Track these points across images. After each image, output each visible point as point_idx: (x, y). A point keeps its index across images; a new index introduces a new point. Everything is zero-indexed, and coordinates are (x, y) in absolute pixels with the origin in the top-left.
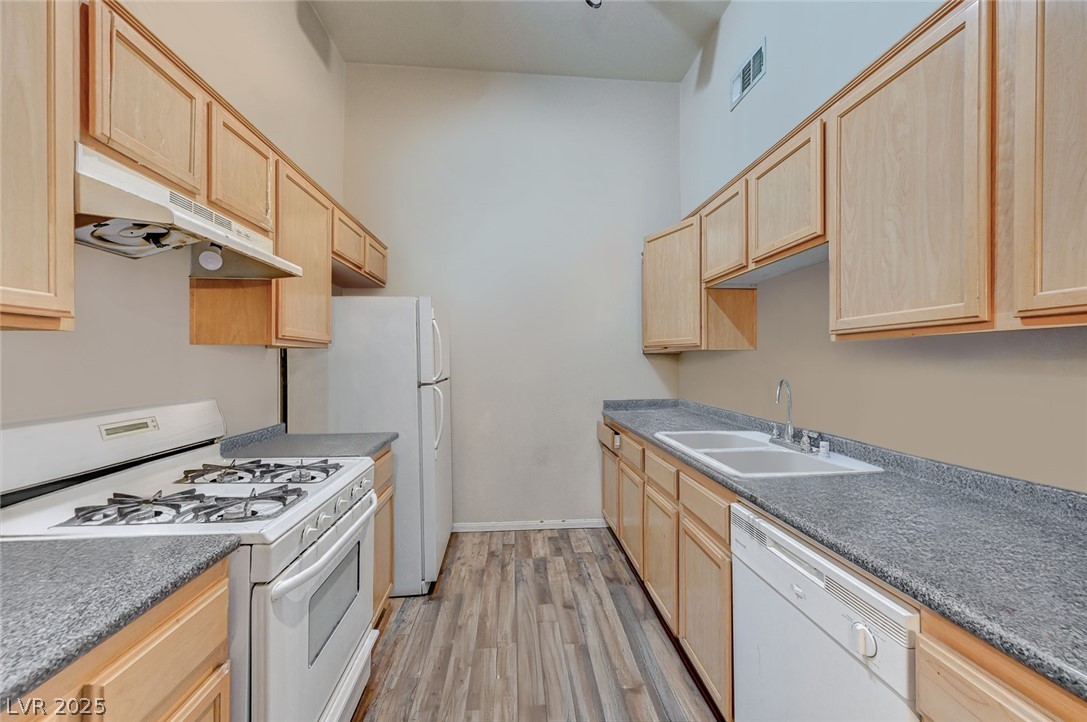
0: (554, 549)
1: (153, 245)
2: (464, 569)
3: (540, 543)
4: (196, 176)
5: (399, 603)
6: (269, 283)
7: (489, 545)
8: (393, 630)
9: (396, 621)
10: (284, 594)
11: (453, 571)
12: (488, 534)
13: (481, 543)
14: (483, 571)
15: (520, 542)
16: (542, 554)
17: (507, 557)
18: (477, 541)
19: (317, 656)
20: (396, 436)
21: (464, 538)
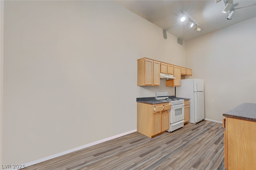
6: (173, 80)
20: (190, 99)
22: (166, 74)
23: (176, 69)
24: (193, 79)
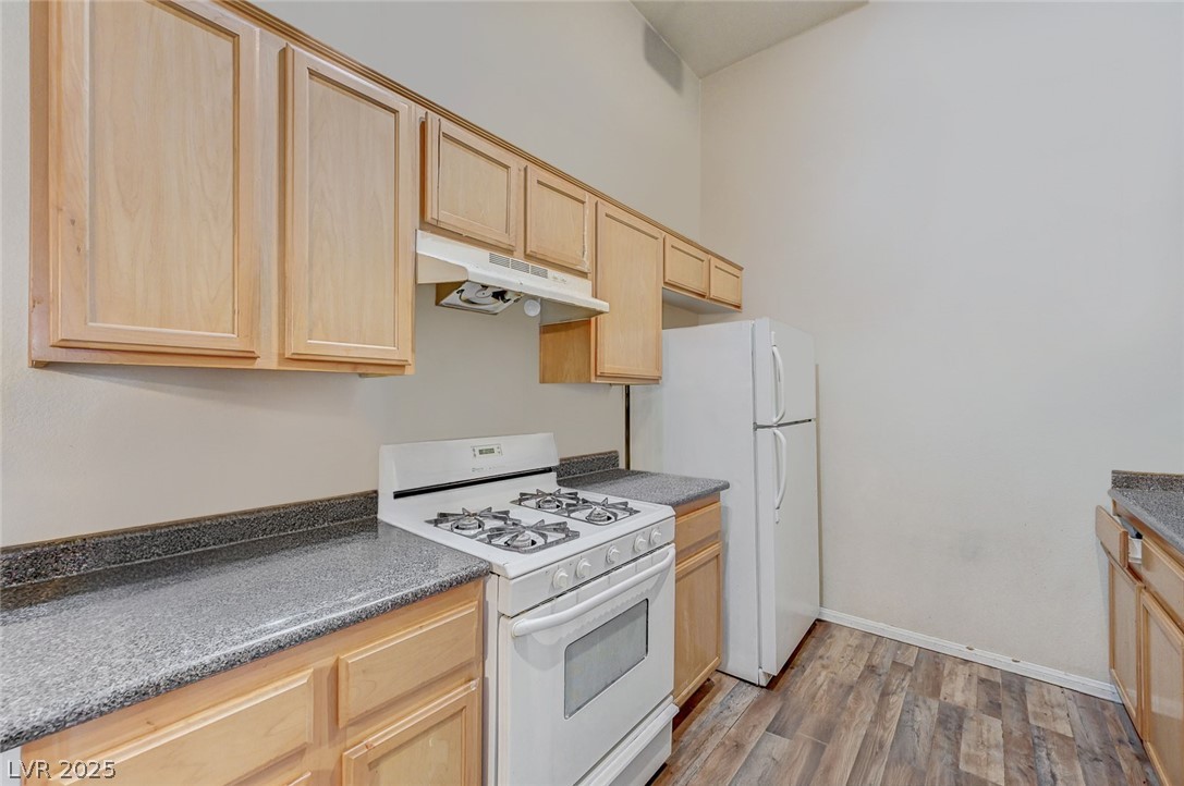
0: (985, 699)
1: (501, 302)
2: (824, 673)
3: (960, 682)
4: (511, 235)
5: (730, 683)
6: (589, 322)
7: (871, 654)
8: (715, 713)
9: (721, 704)
10: (530, 634)
11: (808, 670)
12: (874, 639)
13: (860, 647)
14: (851, 687)
15: (923, 666)
16: (959, 699)
17: (895, 682)
18: (854, 642)
19: (579, 709)
20: (727, 486)
21: (836, 632)
22: (510, 252)
23: (614, 235)
24: (750, 323)
